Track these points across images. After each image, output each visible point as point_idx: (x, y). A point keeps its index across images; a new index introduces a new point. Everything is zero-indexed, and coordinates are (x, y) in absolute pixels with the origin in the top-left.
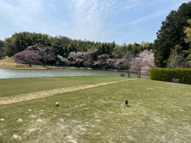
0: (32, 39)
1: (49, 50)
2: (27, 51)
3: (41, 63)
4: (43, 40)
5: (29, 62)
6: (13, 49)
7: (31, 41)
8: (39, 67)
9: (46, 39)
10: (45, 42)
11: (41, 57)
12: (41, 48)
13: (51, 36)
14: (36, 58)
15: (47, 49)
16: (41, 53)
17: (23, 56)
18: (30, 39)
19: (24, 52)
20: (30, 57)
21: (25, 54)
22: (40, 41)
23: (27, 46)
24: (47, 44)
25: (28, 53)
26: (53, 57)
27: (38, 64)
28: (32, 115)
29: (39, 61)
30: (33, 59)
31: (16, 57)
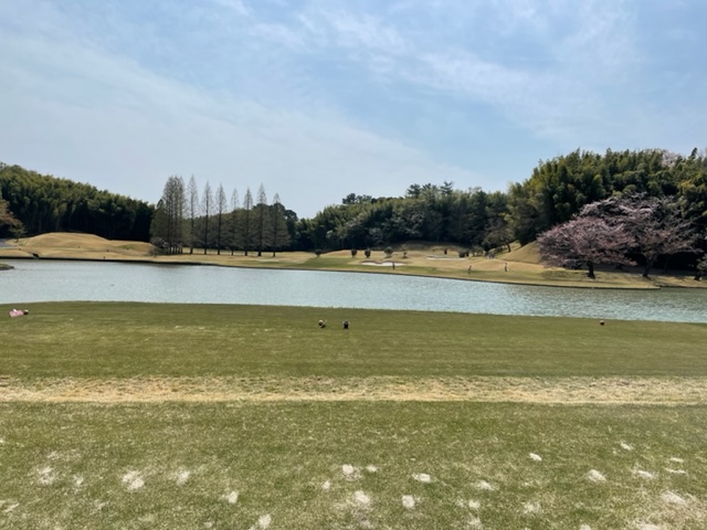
0: (598, 176)
1: (669, 212)
2: (579, 220)
3: (634, 263)
4: (641, 175)
5: (588, 261)
6: (533, 217)
7: (597, 181)
8: (624, 281)
9: (656, 170)
10: (650, 183)
11: (632, 242)
12: (635, 207)
13: (677, 153)
14: (614, 244)
15: (658, 209)
16: (633, 224)
17: (566, 239)
18: (593, 177)
19: (571, 224)
20: (591, 242)
21: (575, 232)
22: (632, 181)
23: (583, 203)
24: (659, 188)
25: (585, 230)
26: (687, 238)
27: (620, 268)
28: (640, 469)
29: (626, 255)
30: (603, 250)
31: (542, 243)
